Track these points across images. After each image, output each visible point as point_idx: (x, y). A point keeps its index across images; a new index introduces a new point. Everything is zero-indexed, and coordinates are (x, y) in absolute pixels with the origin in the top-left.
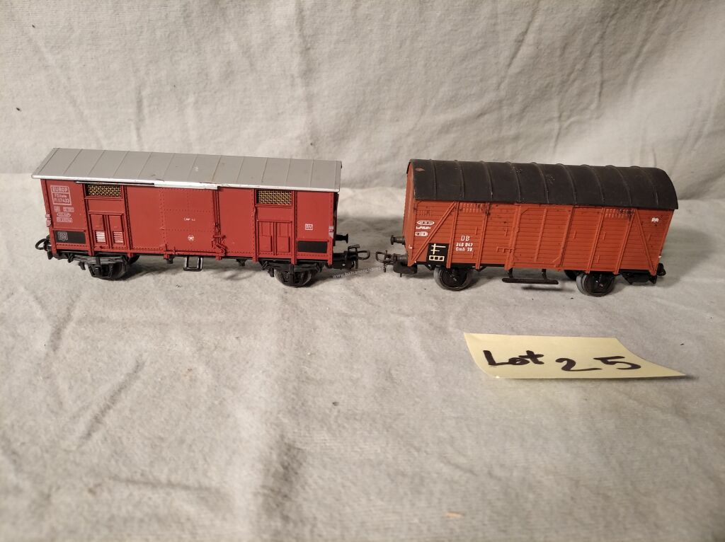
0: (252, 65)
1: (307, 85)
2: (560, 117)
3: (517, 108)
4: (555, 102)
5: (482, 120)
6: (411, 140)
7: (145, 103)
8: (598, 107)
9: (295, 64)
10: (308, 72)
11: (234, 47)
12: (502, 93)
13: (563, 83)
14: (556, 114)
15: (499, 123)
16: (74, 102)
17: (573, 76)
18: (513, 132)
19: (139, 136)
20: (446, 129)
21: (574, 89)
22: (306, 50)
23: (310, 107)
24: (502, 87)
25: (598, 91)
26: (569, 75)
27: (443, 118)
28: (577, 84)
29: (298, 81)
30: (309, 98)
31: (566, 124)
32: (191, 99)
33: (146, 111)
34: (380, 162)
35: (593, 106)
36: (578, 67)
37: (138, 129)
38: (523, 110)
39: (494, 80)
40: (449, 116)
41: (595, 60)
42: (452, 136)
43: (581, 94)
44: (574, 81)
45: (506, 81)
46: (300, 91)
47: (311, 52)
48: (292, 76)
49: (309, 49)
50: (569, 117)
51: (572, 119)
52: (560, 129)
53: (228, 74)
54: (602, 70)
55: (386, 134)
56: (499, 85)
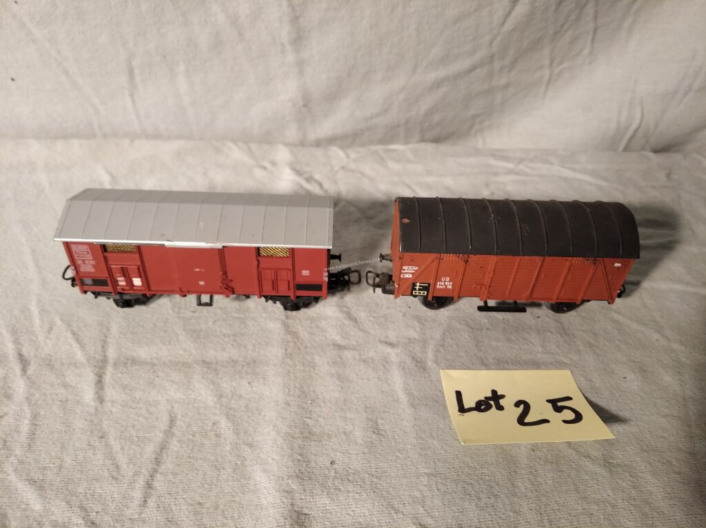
0: (240, 34)
1: (297, 51)
2: (551, 64)
3: (508, 60)
4: (546, 51)
5: (473, 74)
6: (402, 96)
7: (137, 71)
8: (591, 53)
9: (285, 33)
10: (299, 39)
11: (221, 18)
12: (495, 49)
13: (556, 33)
14: (547, 62)
15: (491, 75)
16: (66, 72)
17: (566, 26)
18: (503, 81)
19: (134, 102)
20: (437, 84)
21: (567, 37)
22: (295, 20)
23: (301, 73)
24: (495, 43)
25: (590, 37)
26: (562, 26)
27: (433, 76)
28: (569, 33)
29: (288, 48)
30: (300, 65)
31: (557, 70)
32: (182, 68)
33: (138, 79)
34: (372, 117)
35: (586, 52)
36: (573, 17)
37: (132, 95)
38: (515, 61)
39: (487, 38)
40: (441, 73)
41: (590, 10)
42: (443, 90)
43: (574, 41)
44: (566, 31)
45: (499, 38)
46: (291, 57)
47: (301, 20)
48: (282, 44)
49: (298, 17)
50: (560, 63)
51: (564, 65)
52: (551, 76)
53: (217, 44)
54: (596, 17)
55: (377, 93)
56: (491, 43)
